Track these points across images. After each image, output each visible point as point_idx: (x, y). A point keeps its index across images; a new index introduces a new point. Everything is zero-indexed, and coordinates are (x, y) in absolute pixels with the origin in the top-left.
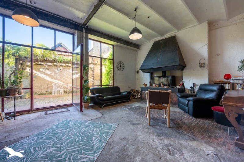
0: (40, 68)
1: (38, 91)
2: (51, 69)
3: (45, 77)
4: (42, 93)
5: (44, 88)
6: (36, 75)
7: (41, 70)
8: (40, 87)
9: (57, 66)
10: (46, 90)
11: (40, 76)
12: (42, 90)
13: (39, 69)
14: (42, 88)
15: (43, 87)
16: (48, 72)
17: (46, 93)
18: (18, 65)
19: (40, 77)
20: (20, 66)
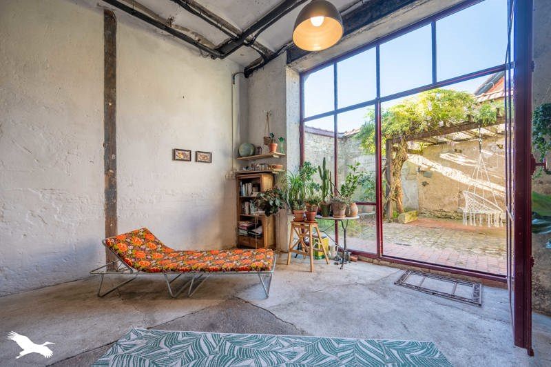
0: (439, 151)
1: (438, 209)
2: (469, 148)
3: (454, 174)
4: (445, 213)
5: (451, 203)
6: (432, 169)
7: (443, 156)
8: (440, 199)
9: (485, 137)
10: (454, 207)
11: (440, 171)
12: (444, 206)
13: (439, 153)
14: (446, 201)
15: (447, 198)
16: (460, 159)
17: (454, 215)
18: (391, 152)
19: (441, 174)
20: (394, 154)
